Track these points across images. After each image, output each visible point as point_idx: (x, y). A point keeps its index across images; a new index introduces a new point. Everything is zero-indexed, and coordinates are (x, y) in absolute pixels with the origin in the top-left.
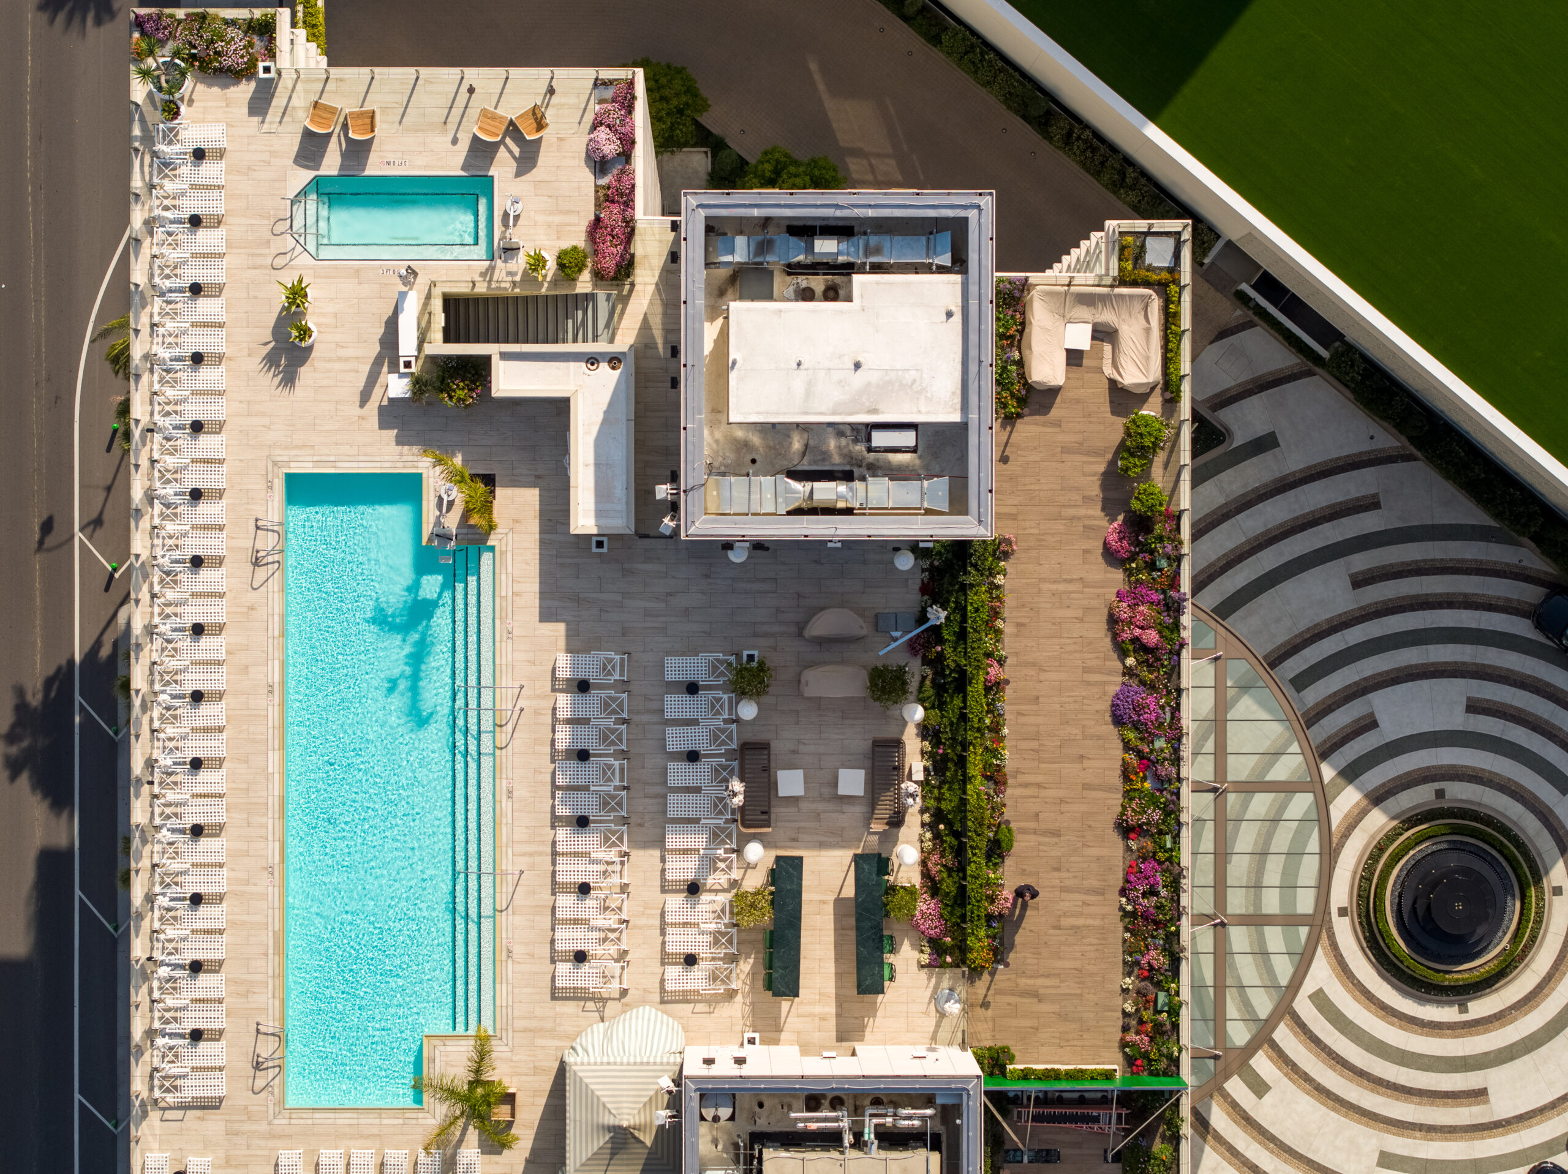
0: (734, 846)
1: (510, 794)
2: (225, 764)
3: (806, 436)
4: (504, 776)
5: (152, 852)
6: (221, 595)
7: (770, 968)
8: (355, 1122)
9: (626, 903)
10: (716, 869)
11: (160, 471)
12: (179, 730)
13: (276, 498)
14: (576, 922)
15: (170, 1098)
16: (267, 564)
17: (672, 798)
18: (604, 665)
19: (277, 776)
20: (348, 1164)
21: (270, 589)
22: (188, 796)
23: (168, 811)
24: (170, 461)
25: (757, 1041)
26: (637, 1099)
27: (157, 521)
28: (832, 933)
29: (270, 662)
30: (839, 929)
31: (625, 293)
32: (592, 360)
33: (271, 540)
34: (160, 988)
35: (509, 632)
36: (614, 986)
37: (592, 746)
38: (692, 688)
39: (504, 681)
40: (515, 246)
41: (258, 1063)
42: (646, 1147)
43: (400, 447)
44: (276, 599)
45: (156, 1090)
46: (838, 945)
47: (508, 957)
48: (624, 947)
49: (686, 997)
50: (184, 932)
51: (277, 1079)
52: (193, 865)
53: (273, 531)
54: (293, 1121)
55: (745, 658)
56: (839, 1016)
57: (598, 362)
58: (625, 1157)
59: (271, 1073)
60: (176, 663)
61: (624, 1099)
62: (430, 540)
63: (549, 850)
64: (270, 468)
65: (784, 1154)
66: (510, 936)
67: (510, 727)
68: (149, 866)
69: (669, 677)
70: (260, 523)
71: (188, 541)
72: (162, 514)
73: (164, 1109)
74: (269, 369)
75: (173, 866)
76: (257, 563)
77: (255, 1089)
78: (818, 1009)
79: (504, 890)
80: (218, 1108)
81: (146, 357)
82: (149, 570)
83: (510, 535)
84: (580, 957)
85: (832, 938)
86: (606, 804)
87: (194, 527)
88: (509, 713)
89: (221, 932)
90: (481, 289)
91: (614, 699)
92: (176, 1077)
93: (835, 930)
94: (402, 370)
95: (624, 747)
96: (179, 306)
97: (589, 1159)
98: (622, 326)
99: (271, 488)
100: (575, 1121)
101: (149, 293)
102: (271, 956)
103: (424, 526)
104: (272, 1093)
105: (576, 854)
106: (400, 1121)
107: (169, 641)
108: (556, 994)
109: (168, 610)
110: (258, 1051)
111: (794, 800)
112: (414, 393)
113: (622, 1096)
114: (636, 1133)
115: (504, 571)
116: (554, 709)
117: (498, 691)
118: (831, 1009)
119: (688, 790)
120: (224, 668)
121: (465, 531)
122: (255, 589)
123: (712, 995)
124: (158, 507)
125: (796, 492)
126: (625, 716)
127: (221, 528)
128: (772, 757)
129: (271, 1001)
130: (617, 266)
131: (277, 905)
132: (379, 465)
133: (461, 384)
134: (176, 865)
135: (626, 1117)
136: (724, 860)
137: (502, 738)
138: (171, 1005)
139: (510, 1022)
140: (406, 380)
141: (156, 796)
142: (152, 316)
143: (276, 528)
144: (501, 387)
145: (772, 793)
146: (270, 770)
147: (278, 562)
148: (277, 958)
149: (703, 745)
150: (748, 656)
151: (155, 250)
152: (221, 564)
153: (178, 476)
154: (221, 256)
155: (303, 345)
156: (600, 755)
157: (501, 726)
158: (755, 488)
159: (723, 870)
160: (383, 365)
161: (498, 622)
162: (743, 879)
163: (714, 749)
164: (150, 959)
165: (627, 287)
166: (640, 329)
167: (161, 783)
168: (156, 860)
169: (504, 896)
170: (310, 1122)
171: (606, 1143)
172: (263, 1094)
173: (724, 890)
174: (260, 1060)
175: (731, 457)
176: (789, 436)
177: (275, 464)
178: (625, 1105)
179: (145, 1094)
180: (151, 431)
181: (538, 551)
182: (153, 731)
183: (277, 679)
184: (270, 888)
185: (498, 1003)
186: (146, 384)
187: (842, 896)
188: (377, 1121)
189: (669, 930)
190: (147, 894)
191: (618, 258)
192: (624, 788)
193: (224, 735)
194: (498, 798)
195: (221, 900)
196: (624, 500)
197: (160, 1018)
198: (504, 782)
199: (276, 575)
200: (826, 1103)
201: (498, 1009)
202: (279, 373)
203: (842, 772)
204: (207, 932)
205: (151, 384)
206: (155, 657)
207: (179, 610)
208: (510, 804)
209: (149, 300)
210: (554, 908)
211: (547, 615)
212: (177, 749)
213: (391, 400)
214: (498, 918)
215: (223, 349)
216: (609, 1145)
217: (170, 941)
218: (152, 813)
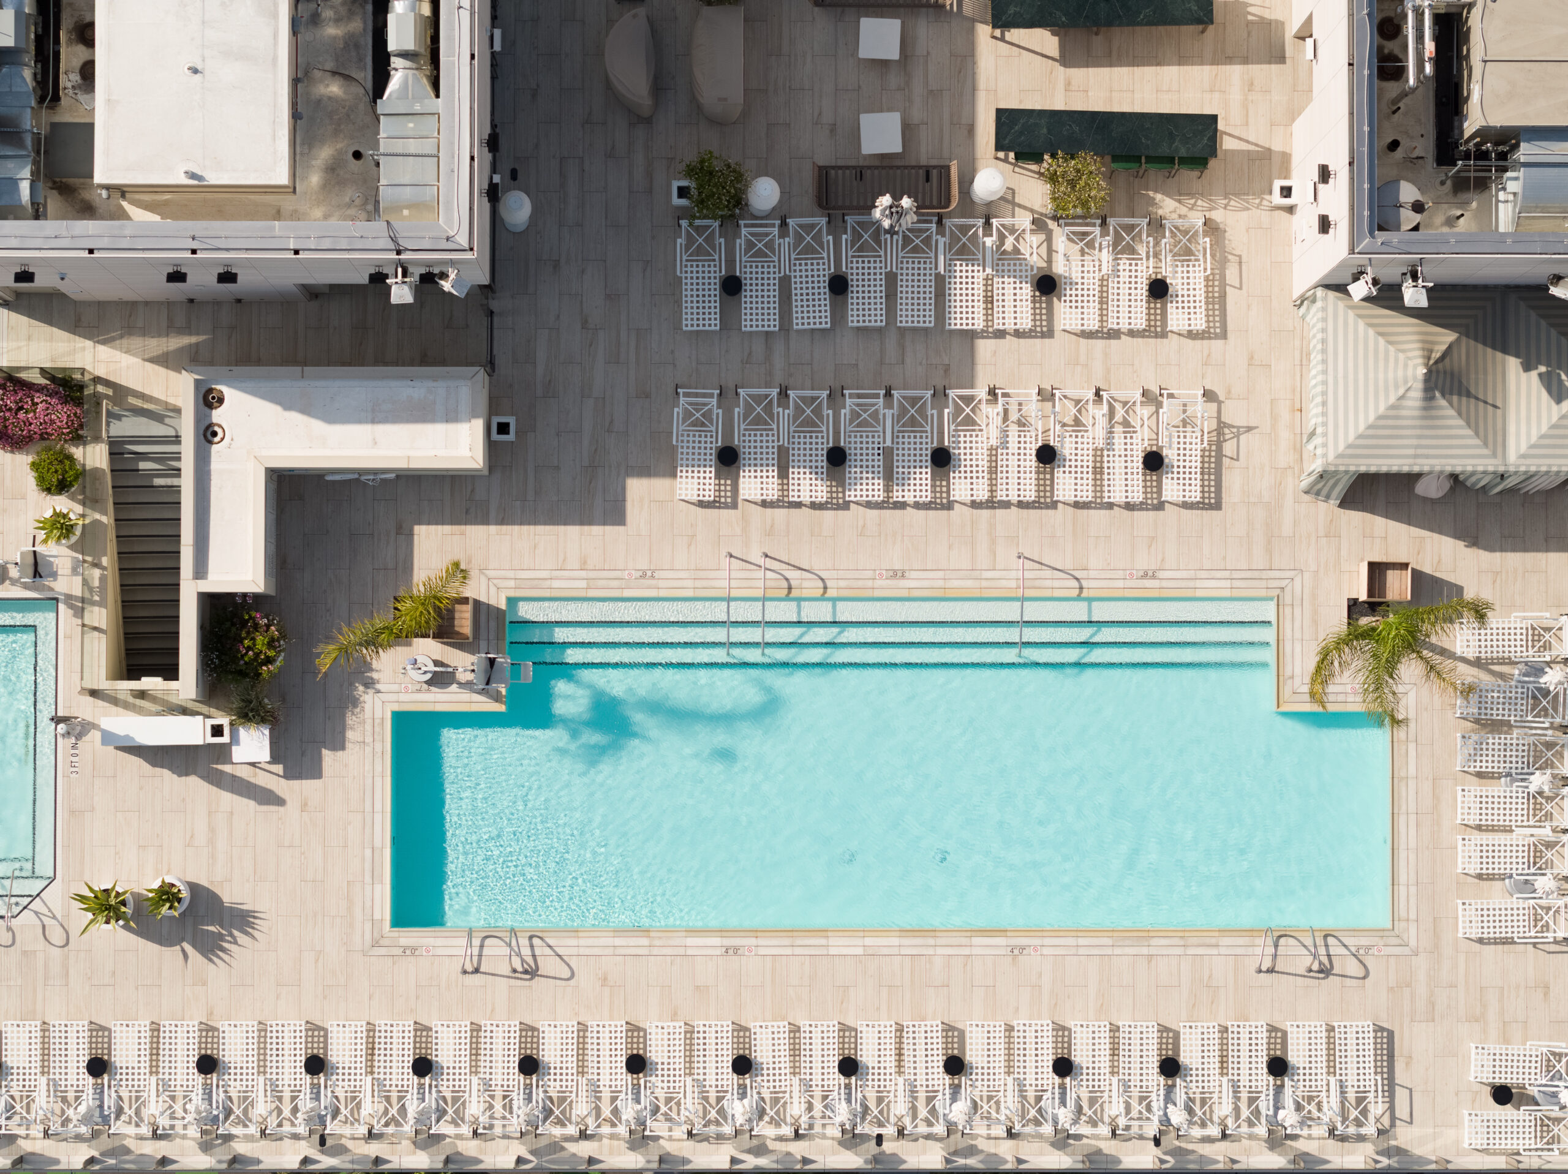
0: (980, 222)
1: (897, 574)
2: (851, 1023)
3: (317, 74)
4: (870, 583)
5: (989, 1138)
6: (583, 1028)
7: (1170, 160)
8: (1413, 817)
9: (1069, 392)
10: (1016, 251)
11: (387, 1125)
12: (796, 1094)
13: (430, 941)
14: (1098, 471)
15: (1377, 1108)
16: (534, 956)
17: (906, 318)
18: (693, 424)
19: (868, 941)
20: (1479, 828)
21: (574, 951)
22: (901, 1080)
23: (923, 1112)
24: (370, 1108)
25: (1286, 183)
26: (1381, 356)
27: (466, 1130)
28: (1117, 70)
29: (690, 952)
30: (1110, 59)
31: (110, 392)
32: (208, 434)
33: (495, 949)
34: (1203, 1125)
35: (643, 576)
36: (1201, 410)
37: (823, 443)
38: (732, 286)
39: (720, 585)
40: (31, 560)
41: (1320, 971)
42: (1458, 340)
43: (348, 745)
44: (590, 942)
45: (1363, 1131)
46: (1135, 61)
47: (1154, 577)
48: (1138, 396)
49: (1217, 301)
50: (1115, 1087)
51: (1346, 941)
52: (1009, 1073)
53: (482, 946)
54: (1413, 916)
55: (684, 202)
56: (1246, 61)
57: (211, 425)
58: (1473, 376)
59: (1336, 949)
60: (689, 1100)
61: (1381, 376)
62: (497, 698)
63: (985, 513)
64: (382, 951)
65: (1475, 97)
66: (1120, 574)
67: (792, 574)
68: (1010, 1143)
69: (714, 325)
70: (469, 968)
71: (498, 1079)
72: (454, 1122)
73: (1393, 1119)
74: (224, 950)
75: (1010, 1105)
76: (531, 972)
77: (1362, 975)
78: (1236, 95)
79: (1048, 583)
80: (1391, 1034)
81: (206, 1147)
82: (543, 1142)
83: (491, 573)
84: (1154, 462)
85: (1124, 70)
86: (913, 422)
87: (474, 1070)
88: (769, 574)
89: (1115, 1029)
90: (100, 616)
91: (749, 409)
92: (1343, 1099)
93: (1111, 66)
94: (225, 739)
95: (825, 394)
96: (125, 1095)
97: (1477, 434)
98: (163, 397)
99: (414, 949)
100: (1416, 456)
101: (104, 1142)
102: (1153, 951)
103: (475, 708)
104: (1368, 948)
105: (993, 470)
106: (1412, 747)
107: (656, 1110)
108: (1211, 502)
109: (606, 1112)
110: (1303, 972)
111: (908, 130)
112: (263, 721)
113: (1376, 380)
114: (1436, 355)
115: (547, 583)
116: (764, 504)
117: (734, 593)
118: (1235, 72)
119: (891, 295)
120: (698, 1024)
121: (483, 644)
122: (573, 975)
123: (1213, 256)
124: (444, 1128)
125: (405, 83)
126: (775, 392)
127: (476, 1029)
128: (840, 163)
129: (1223, 951)
130: (66, 402)
131: (1071, 941)
132: (378, 780)
133: (246, 642)
134: (1010, 1099)
135: (1410, 372)
136: (1002, 238)
137: (809, 586)
138: (1231, 1107)
139: (1256, 574)
140: (242, 732)
141: (901, 1133)
142: (142, 1138)
143: (476, 942)
144: (250, 577)
145: (898, 163)
146: (860, 951)
147: (531, 938)
148: (1154, 942)
149: (822, 271)
150: (680, 196)
151: (37, 1131)
152: (533, 1029)
153: (394, 1095)
154: (45, 1027)
155: (185, 894)
156: (837, 433)
157: (790, 588)
158: (398, 146)
159: (1017, 239)
160: (222, 772)
161: (627, 593)
162: (1032, 211)
163: (827, 255)
164: (1157, 1142)
165: (100, 388)
166: (167, 368)
167: (881, 1125)
168: (1000, 1131)
169: (1056, 584)
170: (1413, 889)
171: (1451, 404)
172: (1370, 962)
173: (1049, 240)
174: (1315, 967)
175: (350, 193)
176: (319, 102)
177: (375, 944)
178: (1391, 375)
179: (1368, 1149)
180: (323, 1141)
181: (516, 528)
182: (797, 1136)
183: (716, 941)
184: (1045, 951)
185: (1227, 593)
186: (250, 1145)
187: (1056, 54)
188: (1412, 784)
189: (1112, 324)
190: (1053, 1144)
191: (54, 401)
192: (888, 394)
193: (803, 1024)
194: (904, 593)
195: (1063, 1028)
196: (431, 384)
197: (1251, 1124)
198: (879, 583)
199: (551, 942)
200: (1391, 46)
201: (1236, 593)
202: (231, 935)
203: (865, 52)
204: (1114, 1052)
205: (249, 1138)
206: (680, 1132)
207: (606, 1095)
208: (914, 574)
209: (117, 1144)
210: (1077, 505)
211: (615, 514)
212: (825, 1098)
213: (275, 758)
214: (1092, 594)
215: (193, 1024)
216: (1455, 398)
217: (1128, 1109)
218: (928, 1137)
